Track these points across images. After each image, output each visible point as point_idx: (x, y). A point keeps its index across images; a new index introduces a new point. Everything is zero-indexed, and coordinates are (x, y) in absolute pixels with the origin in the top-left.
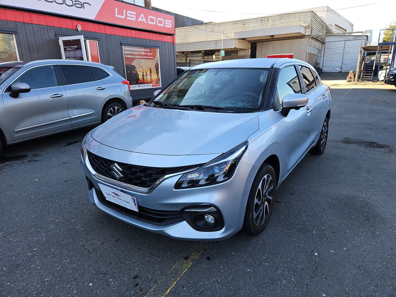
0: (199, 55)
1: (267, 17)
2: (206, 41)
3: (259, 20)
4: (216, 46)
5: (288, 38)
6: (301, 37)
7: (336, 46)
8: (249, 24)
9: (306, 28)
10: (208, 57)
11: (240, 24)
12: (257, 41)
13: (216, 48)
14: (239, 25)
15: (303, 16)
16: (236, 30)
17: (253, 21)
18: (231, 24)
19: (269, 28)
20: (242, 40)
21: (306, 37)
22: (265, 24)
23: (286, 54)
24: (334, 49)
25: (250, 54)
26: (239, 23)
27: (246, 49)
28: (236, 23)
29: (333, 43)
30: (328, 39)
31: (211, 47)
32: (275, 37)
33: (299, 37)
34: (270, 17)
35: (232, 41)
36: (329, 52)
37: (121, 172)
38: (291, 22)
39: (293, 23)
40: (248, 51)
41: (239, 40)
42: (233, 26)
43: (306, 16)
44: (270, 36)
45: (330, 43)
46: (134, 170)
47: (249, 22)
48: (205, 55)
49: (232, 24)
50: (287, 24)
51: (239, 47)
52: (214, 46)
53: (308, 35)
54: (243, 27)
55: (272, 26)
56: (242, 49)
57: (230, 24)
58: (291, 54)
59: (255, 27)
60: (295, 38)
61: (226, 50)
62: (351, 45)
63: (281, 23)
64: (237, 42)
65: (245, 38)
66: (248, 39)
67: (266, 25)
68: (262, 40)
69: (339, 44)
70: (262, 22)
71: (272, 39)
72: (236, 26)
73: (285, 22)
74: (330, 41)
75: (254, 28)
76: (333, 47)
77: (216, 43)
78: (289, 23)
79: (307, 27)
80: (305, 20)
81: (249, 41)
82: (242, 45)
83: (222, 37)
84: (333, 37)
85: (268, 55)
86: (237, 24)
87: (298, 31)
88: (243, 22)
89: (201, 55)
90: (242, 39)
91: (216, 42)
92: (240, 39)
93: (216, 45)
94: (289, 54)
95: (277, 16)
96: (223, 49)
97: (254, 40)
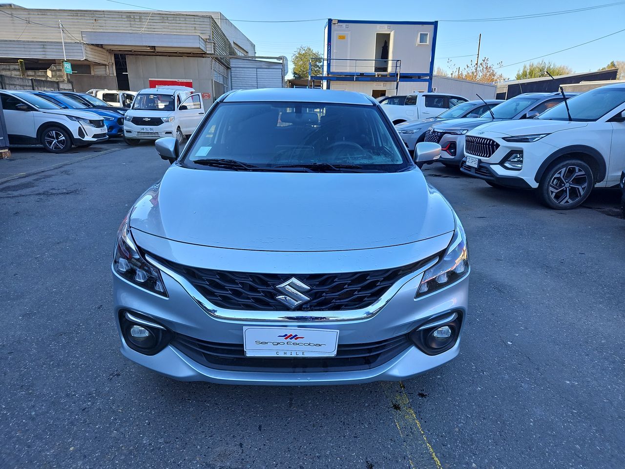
0: (12, 67)
1: (138, 13)
2: (18, 41)
3: (123, 16)
4: (44, 53)
5: (180, 55)
6: (201, 55)
7: (246, 74)
8: (105, 20)
9: (205, 41)
10: (35, 73)
11: (88, 18)
12: (126, 52)
13: (44, 56)
14: (85, 19)
15: (198, 23)
16: (82, 27)
17: (113, 16)
18: (68, 16)
19: (145, 32)
20: (96, 48)
21: (208, 56)
22: (135, 24)
23: (180, 80)
24: (243, 79)
25: (115, 75)
26: (84, 16)
27: (106, 65)
28: (79, 15)
29: (241, 69)
30: (233, 63)
31: (32, 53)
32: (158, 50)
33: (198, 55)
34: (145, 15)
35: (79, 48)
36: (238, 83)
37: (305, 292)
38: (181, 29)
39: (184, 31)
40: (111, 69)
41: (92, 47)
42: (72, 19)
43: (202, 23)
44: (149, 46)
45: (238, 69)
46: (337, 282)
47: (104, 17)
48: (28, 69)
49: (71, 16)
50: (175, 30)
51: (93, 59)
52: (39, 53)
53: (210, 54)
54: (95, 25)
55: (150, 30)
56: (99, 64)
57: (67, 14)
58: (188, 81)
59: (118, 28)
60: (191, 55)
61: (74, 63)
62: (265, 75)
63: (164, 28)
64: (88, 49)
65: (102, 45)
66: (109, 48)
67: (139, 26)
68: (135, 51)
69: (249, 72)
70: (130, 21)
71: (153, 52)
72: (79, 21)
73: (171, 28)
74: (237, 66)
75: (116, 28)
76: (242, 76)
77: (44, 48)
78: (178, 31)
79: (208, 40)
80: (202, 29)
81: (110, 51)
82: (98, 56)
83: (62, 38)
84: (240, 61)
85: (150, 79)
86: (81, 16)
87: (197, 46)
88: (93, 15)
89: (17, 67)
90: (97, 45)
91: (43, 45)
92: (93, 45)
93: (44, 51)
94: (185, 81)
95: (155, 14)
96: (68, 61)
97: (120, 51)
